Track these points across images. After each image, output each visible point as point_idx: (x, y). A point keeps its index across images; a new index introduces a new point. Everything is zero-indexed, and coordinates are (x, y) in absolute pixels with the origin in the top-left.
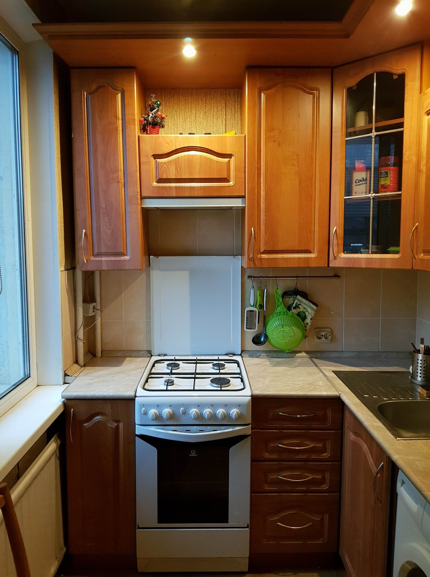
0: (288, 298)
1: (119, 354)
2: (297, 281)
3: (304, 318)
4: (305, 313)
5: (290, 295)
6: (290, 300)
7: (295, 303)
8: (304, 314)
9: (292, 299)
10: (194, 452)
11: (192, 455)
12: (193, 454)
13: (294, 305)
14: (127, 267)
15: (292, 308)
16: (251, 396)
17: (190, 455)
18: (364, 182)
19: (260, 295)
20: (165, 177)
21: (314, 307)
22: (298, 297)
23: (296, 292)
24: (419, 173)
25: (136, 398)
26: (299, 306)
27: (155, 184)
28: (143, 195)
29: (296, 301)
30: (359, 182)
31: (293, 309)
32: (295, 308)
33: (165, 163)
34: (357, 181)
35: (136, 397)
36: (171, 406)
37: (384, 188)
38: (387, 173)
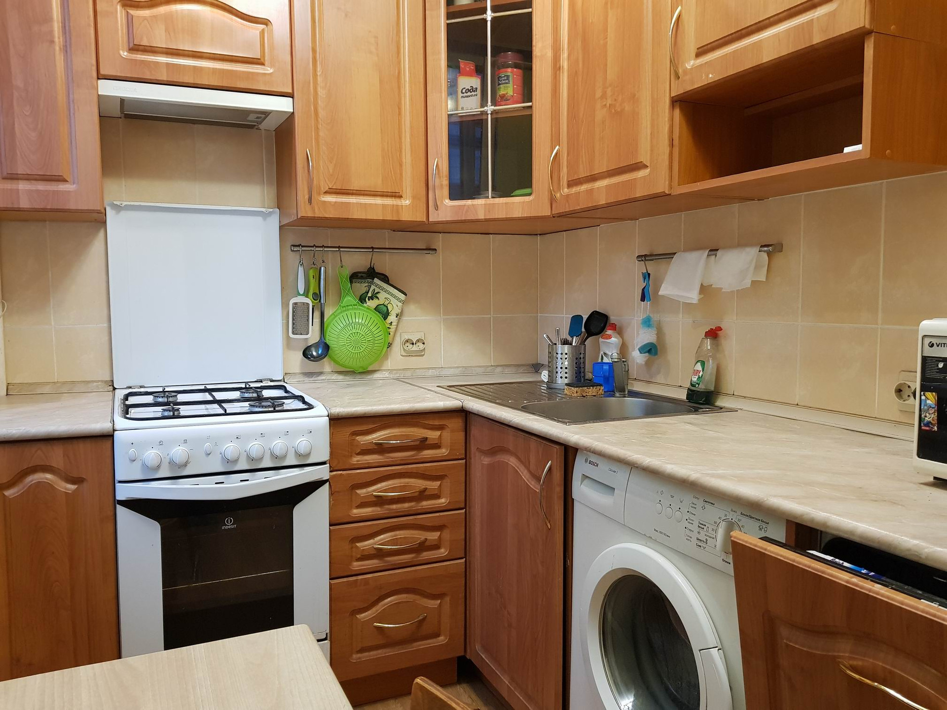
0: (359, 283)
1: (46, 389)
2: (372, 255)
3: (386, 315)
4: (387, 307)
5: (362, 278)
6: (361, 287)
7: (371, 290)
8: (385, 309)
9: (367, 284)
10: (231, 520)
11: (227, 527)
12: (228, 525)
13: (370, 295)
14: (72, 206)
15: (367, 299)
16: (328, 416)
17: (223, 528)
18: (473, 93)
19: (313, 276)
20: (145, 42)
21: (402, 296)
22: (376, 280)
23: (371, 274)
24: (558, 72)
25: (116, 433)
26: (378, 295)
27: (125, 54)
28: (103, 71)
29: (373, 287)
30: (466, 93)
31: (369, 300)
32: (371, 298)
33: (145, 18)
34: (464, 91)
35: (114, 430)
36: (185, 441)
37: (505, 101)
38: (508, 77)
